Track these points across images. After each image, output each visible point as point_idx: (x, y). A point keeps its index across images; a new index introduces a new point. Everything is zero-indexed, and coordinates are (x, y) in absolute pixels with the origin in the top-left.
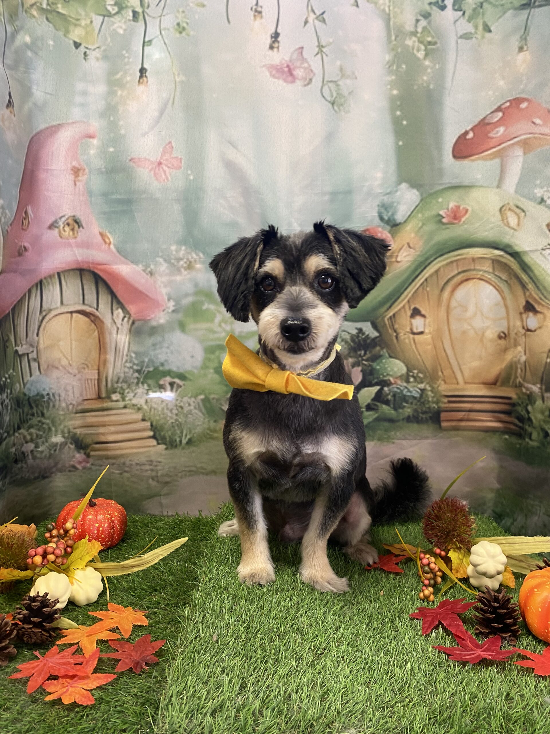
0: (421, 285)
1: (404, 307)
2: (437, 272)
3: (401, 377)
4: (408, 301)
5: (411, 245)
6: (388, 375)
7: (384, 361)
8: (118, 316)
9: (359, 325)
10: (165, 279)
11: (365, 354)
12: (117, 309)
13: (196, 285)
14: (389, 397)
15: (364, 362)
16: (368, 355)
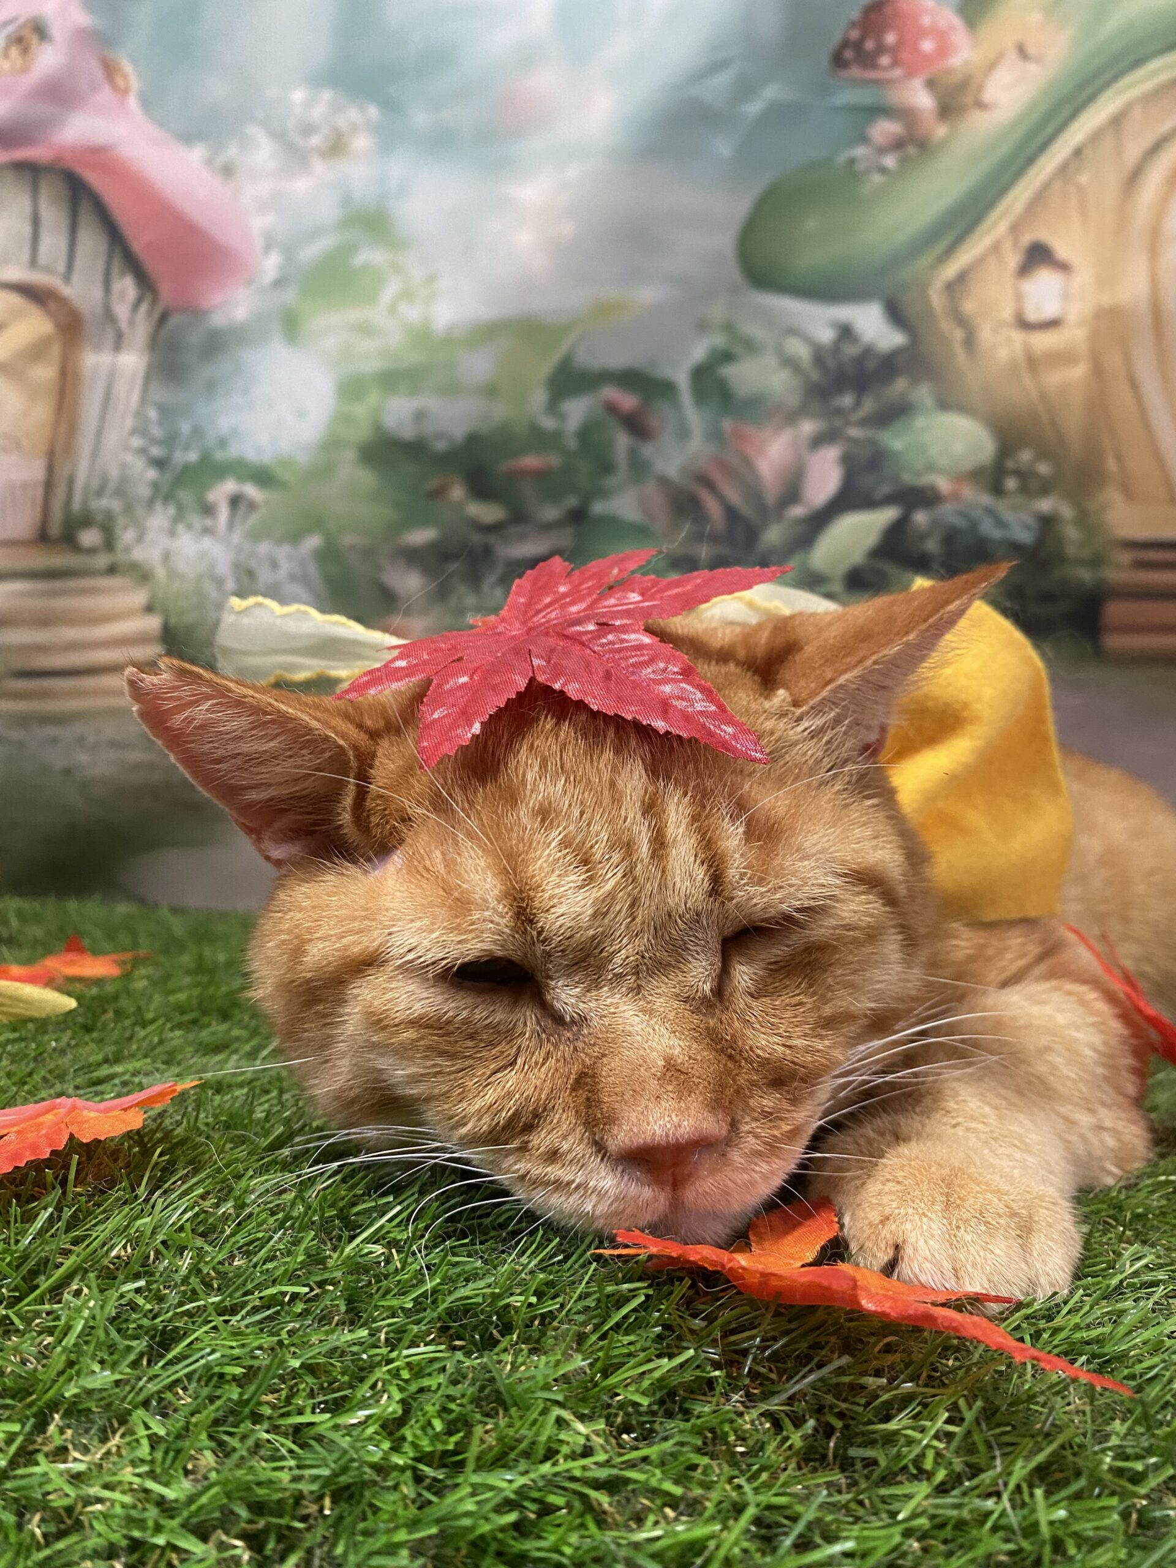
0: (1063, 170)
1: (996, 248)
2: (1117, 121)
3: (976, 475)
4: (1015, 229)
5: (1031, 50)
6: (931, 468)
7: (920, 422)
8: (122, 295)
9: (846, 312)
10: (264, 188)
11: (858, 403)
12: (122, 274)
13: (346, 200)
14: (932, 546)
15: (854, 432)
16: (868, 406)
